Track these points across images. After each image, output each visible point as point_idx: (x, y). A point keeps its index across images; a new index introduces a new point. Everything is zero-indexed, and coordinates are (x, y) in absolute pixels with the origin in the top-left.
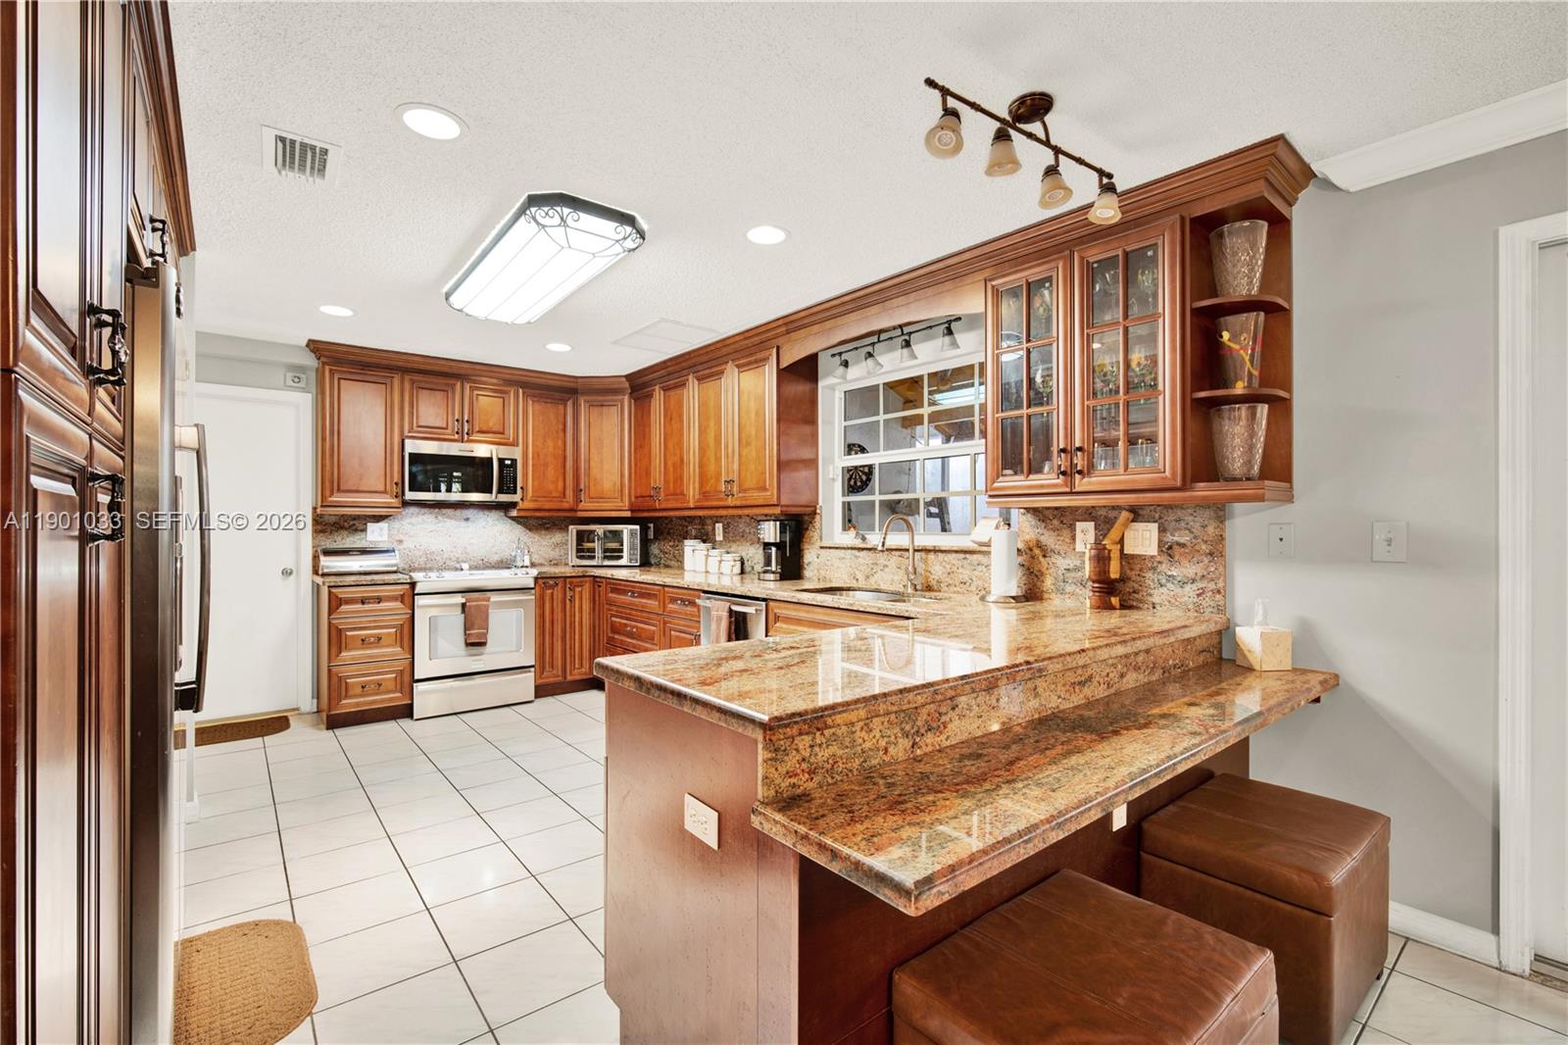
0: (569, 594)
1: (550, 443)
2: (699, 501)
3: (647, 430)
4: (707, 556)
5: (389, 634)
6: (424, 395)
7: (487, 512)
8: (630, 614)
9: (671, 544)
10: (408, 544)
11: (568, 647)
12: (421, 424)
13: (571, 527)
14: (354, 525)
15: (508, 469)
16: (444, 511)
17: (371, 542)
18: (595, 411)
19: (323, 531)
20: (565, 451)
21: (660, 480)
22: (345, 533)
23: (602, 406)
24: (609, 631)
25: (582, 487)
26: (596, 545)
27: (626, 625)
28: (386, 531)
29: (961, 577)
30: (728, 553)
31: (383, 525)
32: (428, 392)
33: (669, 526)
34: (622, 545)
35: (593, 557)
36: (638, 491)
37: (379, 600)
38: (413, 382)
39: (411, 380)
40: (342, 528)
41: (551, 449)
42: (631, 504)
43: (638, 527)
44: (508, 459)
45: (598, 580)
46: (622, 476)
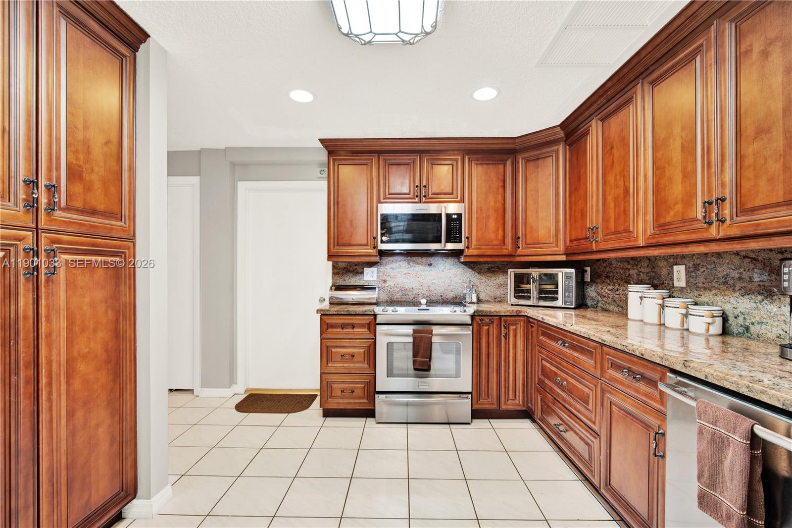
0: (503, 331)
1: (491, 199)
2: (653, 236)
3: (582, 171)
4: (663, 307)
5: (359, 353)
6: (393, 169)
7: (445, 259)
8: (560, 364)
9: (611, 287)
10: (390, 283)
11: (503, 379)
12: (392, 191)
13: (510, 270)
14: (356, 269)
15: (455, 223)
16: (414, 258)
17: (366, 281)
18: (531, 165)
19: (338, 273)
20: (504, 204)
21: (597, 220)
22: (351, 275)
23: (538, 159)
24: (540, 373)
25: (520, 235)
26: (533, 287)
27: (556, 374)
28: (375, 274)
30: (696, 304)
31: (374, 269)
32: (395, 167)
33: (608, 269)
34: (557, 287)
35: (529, 298)
36: (573, 234)
37: (353, 326)
38: (385, 161)
39: (384, 159)
40: (349, 271)
41: (492, 204)
42: (566, 248)
43: (573, 270)
44: (455, 214)
45: (531, 320)
46: (557, 221)
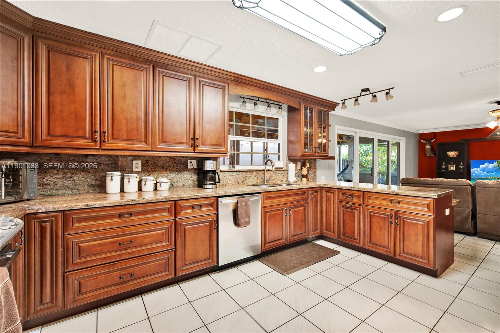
29: (274, 178)
